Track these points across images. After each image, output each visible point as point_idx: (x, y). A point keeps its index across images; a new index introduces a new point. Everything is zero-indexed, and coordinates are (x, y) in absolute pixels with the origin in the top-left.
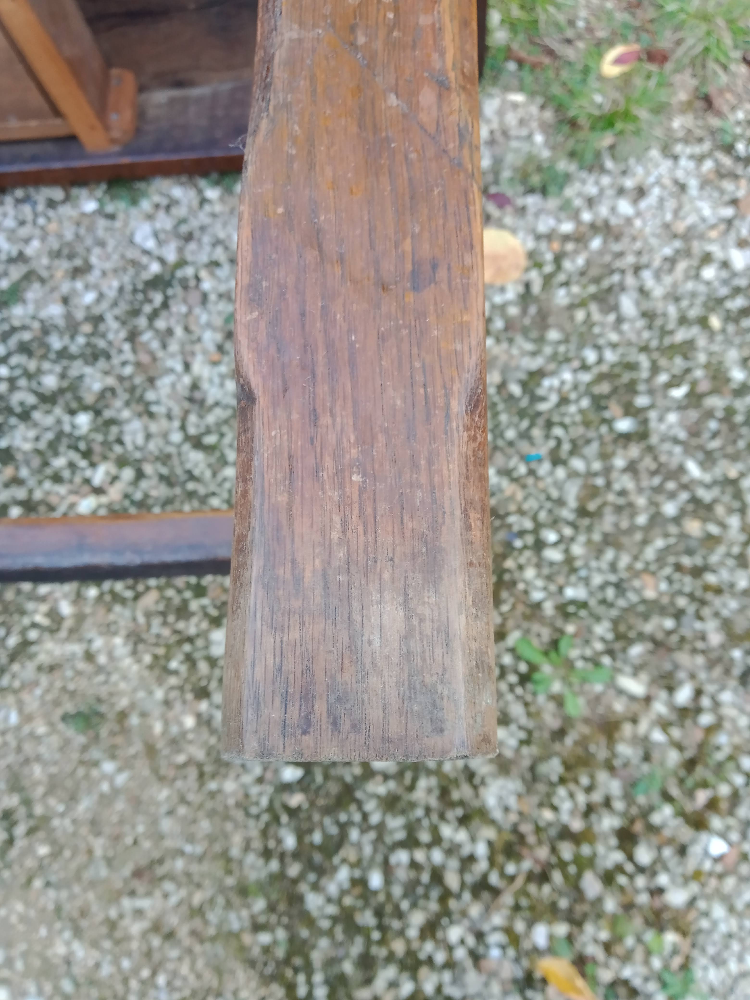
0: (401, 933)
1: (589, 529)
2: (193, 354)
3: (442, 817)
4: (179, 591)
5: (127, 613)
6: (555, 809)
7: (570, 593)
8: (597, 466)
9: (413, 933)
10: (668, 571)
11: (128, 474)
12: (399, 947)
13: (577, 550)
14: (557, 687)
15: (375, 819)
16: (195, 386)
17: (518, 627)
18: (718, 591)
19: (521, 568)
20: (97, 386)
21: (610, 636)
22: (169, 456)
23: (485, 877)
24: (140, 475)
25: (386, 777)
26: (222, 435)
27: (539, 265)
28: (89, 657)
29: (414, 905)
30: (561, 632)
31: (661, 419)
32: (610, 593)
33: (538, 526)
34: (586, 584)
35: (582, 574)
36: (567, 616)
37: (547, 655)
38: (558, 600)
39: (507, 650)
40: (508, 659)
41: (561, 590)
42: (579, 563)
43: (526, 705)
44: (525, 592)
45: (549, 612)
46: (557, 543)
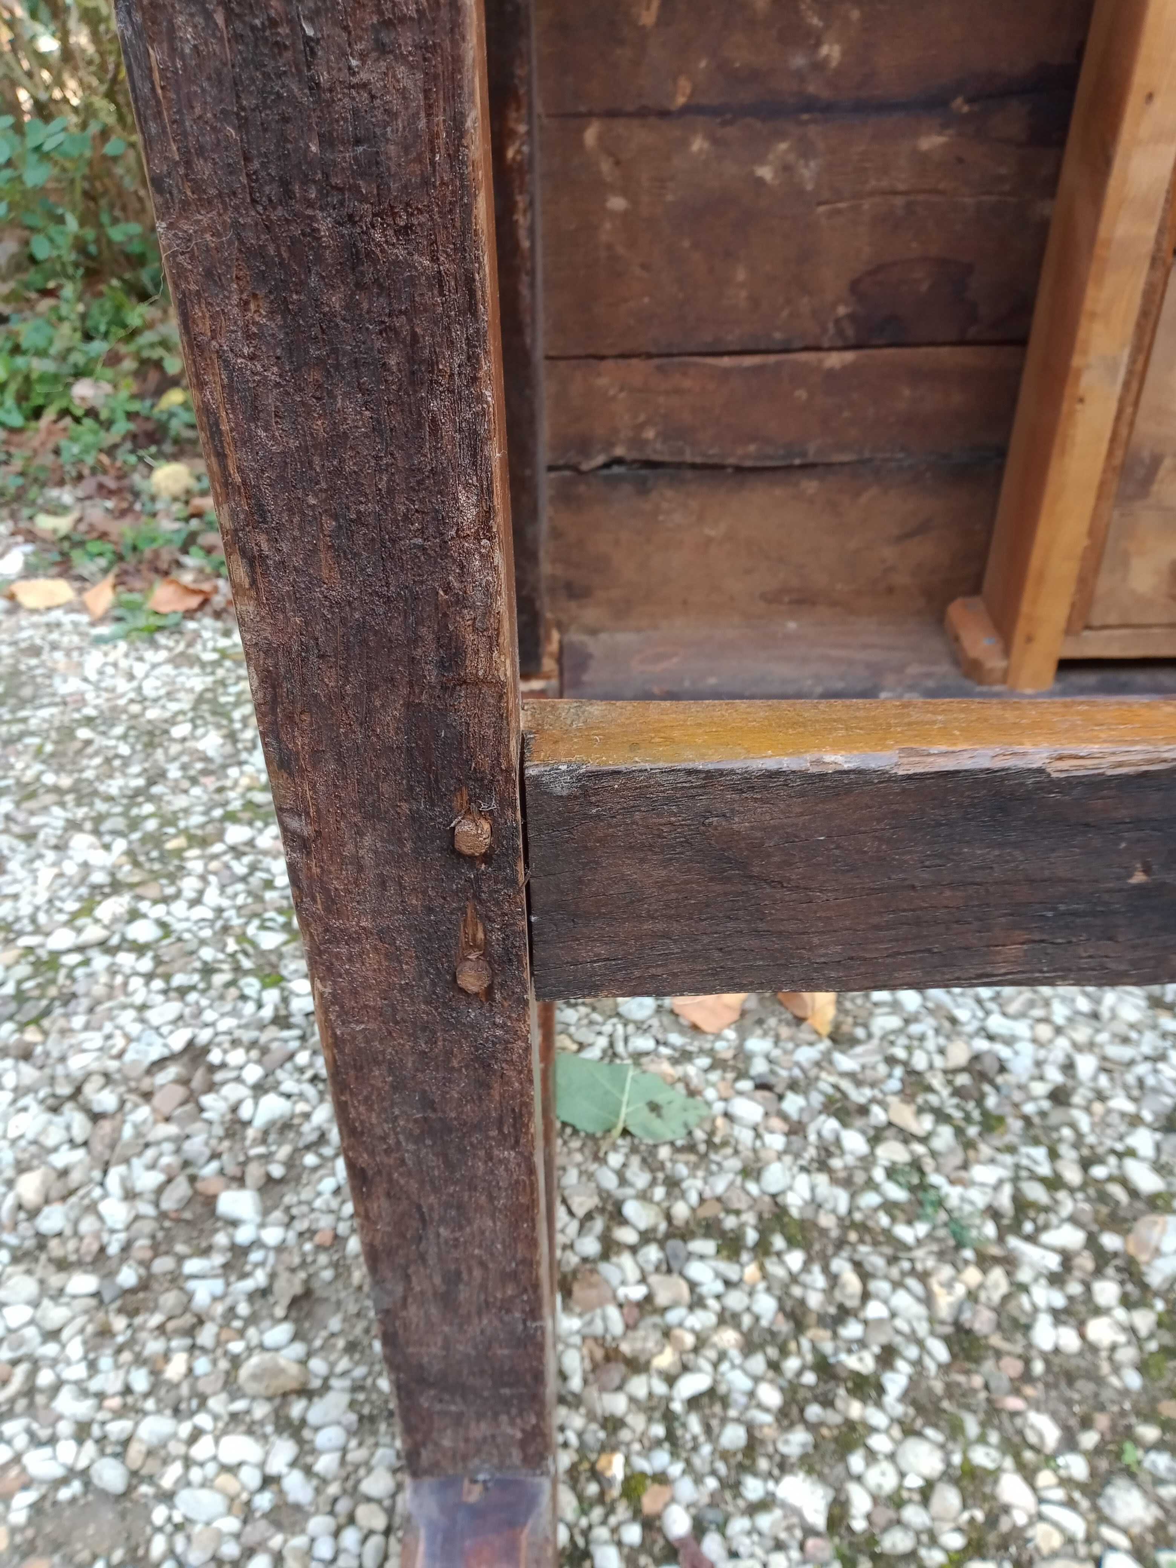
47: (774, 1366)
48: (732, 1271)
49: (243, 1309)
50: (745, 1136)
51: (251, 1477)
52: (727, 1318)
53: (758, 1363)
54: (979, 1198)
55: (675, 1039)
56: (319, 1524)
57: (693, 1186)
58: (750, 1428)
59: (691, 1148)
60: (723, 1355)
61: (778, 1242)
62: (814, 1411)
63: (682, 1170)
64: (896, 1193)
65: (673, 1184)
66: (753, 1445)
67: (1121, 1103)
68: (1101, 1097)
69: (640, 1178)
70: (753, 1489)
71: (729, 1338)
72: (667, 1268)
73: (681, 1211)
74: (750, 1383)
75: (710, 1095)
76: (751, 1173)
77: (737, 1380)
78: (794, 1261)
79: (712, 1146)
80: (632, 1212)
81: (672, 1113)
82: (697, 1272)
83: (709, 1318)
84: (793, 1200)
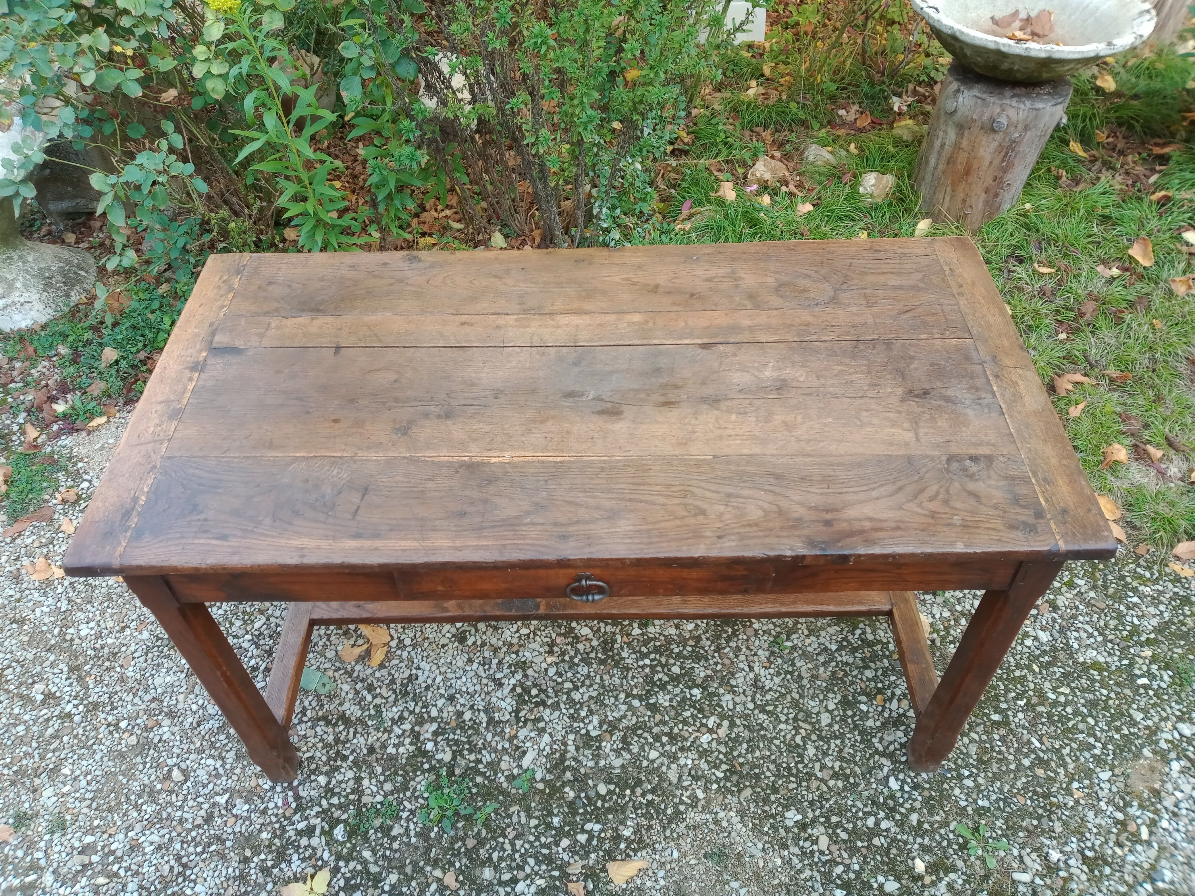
1: (986, 771)
2: (754, 662)
4: (763, 790)
5: (735, 799)
7: (980, 802)
8: (984, 737)
10: (1030, 794)
11: (726, 723)
13: (981, 780)
14: (980, 852)
16: (757, 679)
17: (954, 820)
18: (1059, 807)
19: (952, 788)
20: (702, 674)
21: (1004, 827)
22: (748, 715)
24: (732, 725)
26: (776, 707)
27: (937, 631)
28: (717, 822)
30: (979, 823)
31: (1015, 716)
32: (1001, 804)
33: (958, 768)
34: (988, 799)
35: (985, 793)
36: (980, 815)
37: (973, 834)
38: (974, 807)
39: (951, 831)
40: (951, 836)
41: (975, 801)
42: (983, 788)
43: (965, 861)
44: (956, 801)
45: (971, 812)
46: (969, 777)
47: (328, 752)
48: (326, 729)
50: (343, 694)
51: (212, 768)
52: (322, 740)
53: (324, 751)
54: (390, 715)
55: (337, 664)
56: (224, 778)
57: (326, 707)
58: (317, 765)
59: (329, 697)
60: (317, 749)
61: (340, 723)
62: (332, 763)
63: (325, 702)
64: (373, 712)
65: (322, 706)
66: (317, 768)
67: (442, 691)
68: (438, 688)
69: (314, 704)
70: (313, 777)
71: (320, 745)
72: (312, 728)
73: (320, 713)
74: (321, 755)
75: (339, 682)
76: (341, 704)
77: (318, 754)
78: (341, 728)
79: (334, 697)
80: (309, 713)
81: (327, 687)
82: (318, 729)
83: (317, 740)
84: (348, 712)
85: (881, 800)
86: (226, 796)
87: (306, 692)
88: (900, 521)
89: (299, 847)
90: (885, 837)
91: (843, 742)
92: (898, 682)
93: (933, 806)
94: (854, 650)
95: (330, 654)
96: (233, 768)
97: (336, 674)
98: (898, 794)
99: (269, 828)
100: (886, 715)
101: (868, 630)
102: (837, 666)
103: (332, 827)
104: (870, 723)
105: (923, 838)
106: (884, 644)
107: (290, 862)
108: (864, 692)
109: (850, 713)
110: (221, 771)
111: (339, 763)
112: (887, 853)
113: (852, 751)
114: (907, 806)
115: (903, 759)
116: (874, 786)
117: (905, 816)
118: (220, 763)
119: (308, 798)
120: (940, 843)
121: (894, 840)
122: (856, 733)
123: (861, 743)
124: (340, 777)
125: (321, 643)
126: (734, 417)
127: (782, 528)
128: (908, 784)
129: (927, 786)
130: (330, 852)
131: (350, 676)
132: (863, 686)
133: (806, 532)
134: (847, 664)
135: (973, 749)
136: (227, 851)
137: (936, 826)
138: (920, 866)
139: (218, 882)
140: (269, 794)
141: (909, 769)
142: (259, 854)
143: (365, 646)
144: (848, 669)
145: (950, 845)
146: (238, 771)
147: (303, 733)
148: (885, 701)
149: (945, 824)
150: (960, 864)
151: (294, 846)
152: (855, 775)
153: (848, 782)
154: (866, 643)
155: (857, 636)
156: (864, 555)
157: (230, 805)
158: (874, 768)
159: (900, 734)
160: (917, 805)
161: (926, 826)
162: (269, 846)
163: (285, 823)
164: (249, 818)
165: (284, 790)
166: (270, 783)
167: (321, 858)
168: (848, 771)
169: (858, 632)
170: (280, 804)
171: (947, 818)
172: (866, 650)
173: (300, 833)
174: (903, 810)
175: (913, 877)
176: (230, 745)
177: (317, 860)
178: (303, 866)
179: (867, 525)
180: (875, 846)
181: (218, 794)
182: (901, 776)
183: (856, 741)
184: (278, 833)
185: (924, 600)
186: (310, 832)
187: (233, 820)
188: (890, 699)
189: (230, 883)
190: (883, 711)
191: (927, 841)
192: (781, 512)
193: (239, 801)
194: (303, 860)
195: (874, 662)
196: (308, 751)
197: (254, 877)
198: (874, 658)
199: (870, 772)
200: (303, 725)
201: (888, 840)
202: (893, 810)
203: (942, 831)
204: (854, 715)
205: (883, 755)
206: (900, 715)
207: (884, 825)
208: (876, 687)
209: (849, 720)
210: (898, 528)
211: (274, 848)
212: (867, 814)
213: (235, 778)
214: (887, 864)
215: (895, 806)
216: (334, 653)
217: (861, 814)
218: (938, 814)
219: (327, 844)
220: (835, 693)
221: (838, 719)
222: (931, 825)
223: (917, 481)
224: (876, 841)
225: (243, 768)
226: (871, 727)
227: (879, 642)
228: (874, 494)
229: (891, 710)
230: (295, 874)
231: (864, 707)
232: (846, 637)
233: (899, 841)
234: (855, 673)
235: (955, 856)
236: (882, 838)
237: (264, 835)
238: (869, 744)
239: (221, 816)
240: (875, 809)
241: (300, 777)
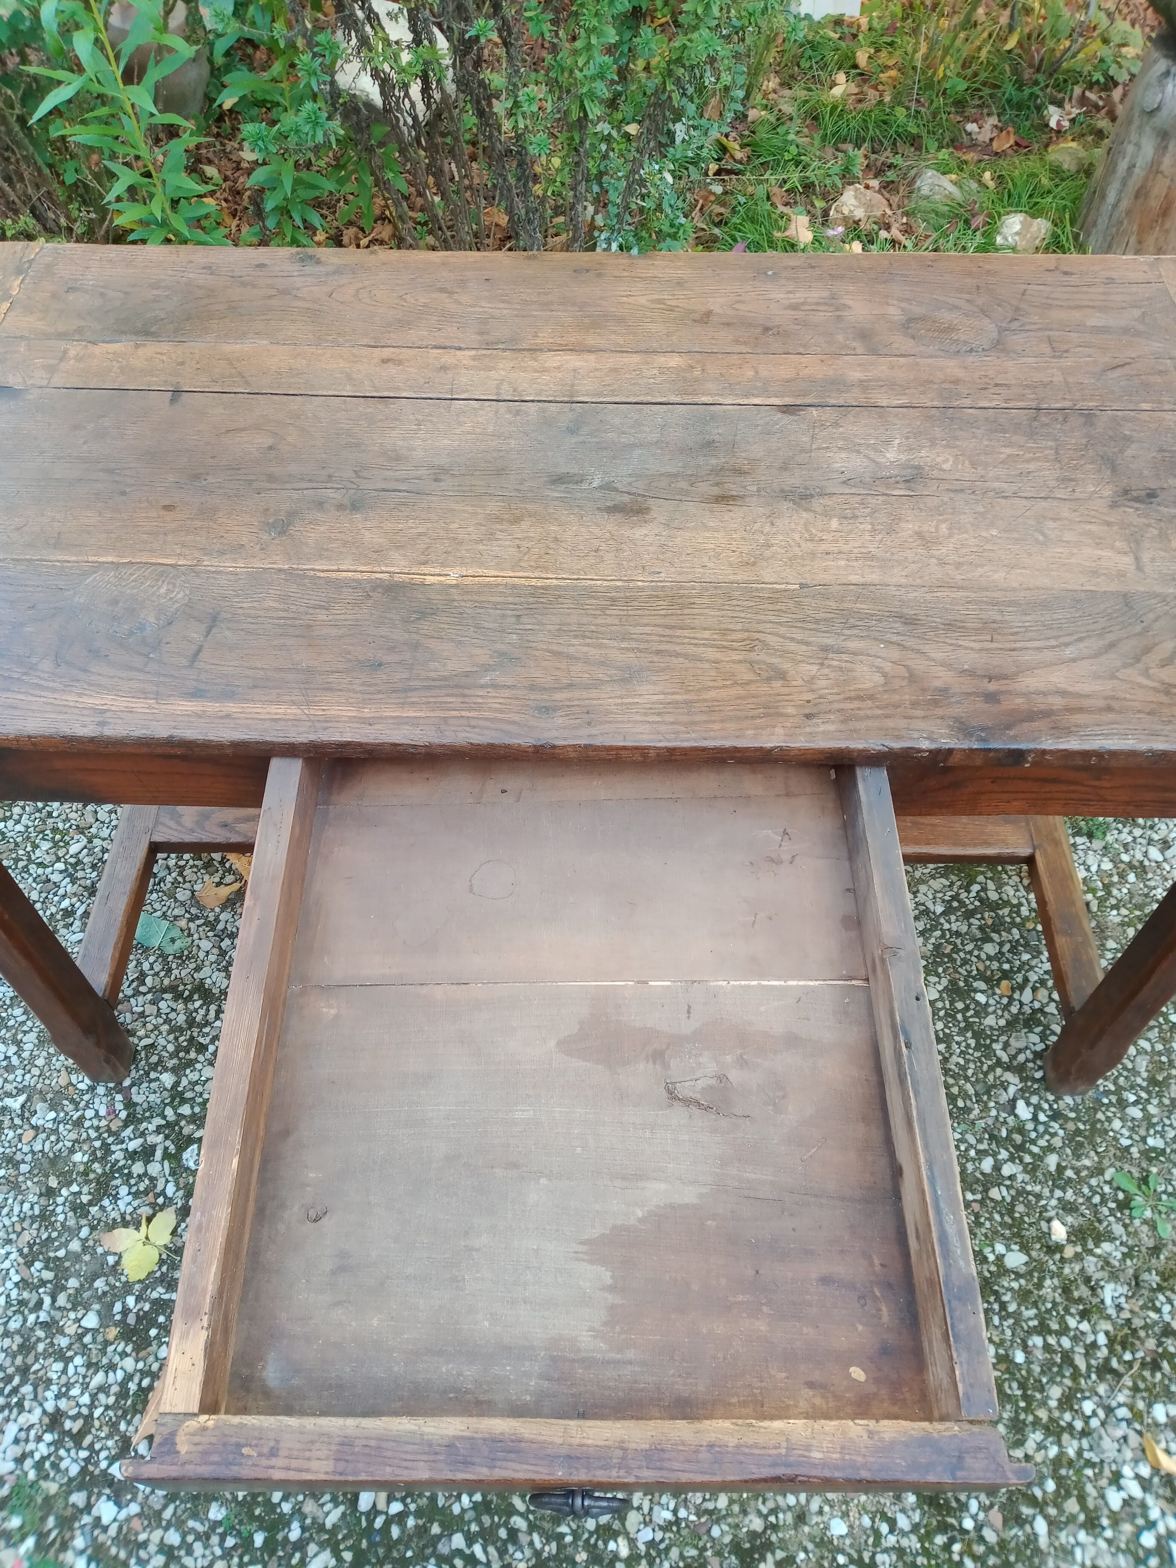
0: (1044, 1403)
1: (1160, 1095)
3: (1067, 1310)
6: (1158, 1311)
7: (1151, 1142)
8: (1159, 1047)
9: (1053, 1404)
12: (1043, 1414)
13: (1152, 1109)
14: (1148, 1214)
15: (1012, 1308)
17: (1112, 1165)
19: (1109, 1120)
23: (1107, 1360)
25: (1018, 1276)
27: (1093, 891)
29: (1052, 1381)
30: (1148, 1171)
33: (1119, 1089)
34: (1162, 1137)
35: (1159, 1128)
36: (1150, 1160)
37: (1139, 1188)
38: (1142, 1147)
39: (1106, 1182)
40: (1107, 1189)
41: (1144, 1140)
42: (1155, 1120)
43: (1125, 1226)
44: (1115, 1139)
45: (1136, 1155)
46: (1136, 1103)
47: (176, 1039)
48: (174, 1006)
49: (8, 1002)
50: (202, 955)
52: (167, 1021)
53: (171, 1037)
55: (194, 911)
56: (19, 1072)
57: (175, 972)
58: (160, 1057)
59: (180, 958)
60: (161, 1033)
62: (182, 1054)
63: (174, 966)
65: (170, 970)
66: (160, 1061)
69: (157, 967)
70: (153, 1075)
71: (165, 1028)
72: (153, 1002)
73: (166, 982)
74: (166, 1043)
75: (196, 936)
76: (198, 969)
77: (162, 1042)
78: (197, 1004)
79: (188, 958)
80: (149, 981)
81: (178, 944)
82: (163, 1005)
83: (160, 1021)
84: (208, 981)
85: (1004, 1133)
86: (22, 1099)
87: (146, 950)
88: (1113, 698)
89: (130, 1175)
90: (1008, 1188)
91: (948, 1047)
92: (1033, 963)
93: (1081, 1145)
94: (969, 915)
95: (182, 895)
96: (33, 1058)
97: (191, 925)
98: (1030, 1126)
99: (85, 1147)
100: (1014, 1010)
101: (991, 885)
102: (943, 936)
103: (181, 1149)
104: (990, 1021)
105: (1064, 1190)
106: (1014, 906)
107: (116, 1198)
108: (982, 976)
109: (960, 1005)
110: (15, 1061)
111: (193, 1055)
112: (1011, 1211)
113: (962, 1062)
114: (1042, 1143)
115: (1039, 1075)
116: (994, 1113)
117: (1039, 1158)
118: (13, 1049)
119: (145, 1105)
120: (1089, 1199)
121: (1021, 1192)
122: (969, 1034)
123: (975, 1049)
124: (194, 1076)
125: (169, 879)
126: (834, 524)
127: (914, 704)
128: (1044, 1111)
129: (1073, 1115)
130: (177, 1184)
131: (213, 929)
132: (981, 968)
133: (956, 711)
134: (958, 934)
135: (1142, 1064)
136: (21, 1179)
137: (1084, 1173)
138: (1059, 1232)
139: (7, 1222)
140: (86, 1097)
141: (1047, 1089)
142: (69, 1184)
143: (237, 886)
144: (958, 941)
145: (1104, 1201)
146: (40, 1062)
147: (140, 1009)
148: (1013, 990)
149: (1099, 1171)
150: (1118, 1229)
151: (122, 1175)
152: (966, 1096)
153: (955, 1106)
154: (986, 904)
155: (973, 894)
156: (1051, 752)
157: (26, 1112)
158: (994, 1086)
159: (1034, 1038)
160: (1057, 1142)
161: (1069, 1173)
162: (85, 1173)
163: (110, 1140)
164: (56, 1131)
165: (109, 1093)
166: (87, 1081)
167: (163, 1193)
168: (955, 1090)
169: (975, 888)
170: (103, 1112)
171: (1100, 1162)
172: (986, 915)
173: (132, 1156)
174: (1035, 1149)
175: (1049, 1247)
176: (29, 1023)
177: (157, 1196)
178: (135, 1203)
179: (1057, 702)
180: (992, 1200)
181: (9, 1095)
182: (1034, 1100)
183: (968, 1046)
184: (99, 1154)
185: (1074, 845)
186: (147, 1154)
187: (31, 1133)
188: (1021, 988)
189: (26, 1224)
190: (1010, 1004)
191: (1069, 1195)
192: (912, 678)
193: (40, 1106)
194: (136, 1195)
195: (998, 932)
196: (147, 1036)
197: (61, 1218)
198: (998, 926)
199: (988, 1092)
200: (141, 999)
201: (1013, 1192)
202: (1021, 1148)
203: (1094, 1182)
204: (967, 1008)
205: (1008, 1068)
206: (1034, 1011)
207: (1007, 1170)
208: (1000, 969)
209: (959, 1016)
210: (1109, 709)
211: (92, 1176)
212: (982, 1154)
213: (36, 1071)
214: (1010, 1227)
215: (1024, 1142)
216: (188, 893)
217: (972, 1153)
218: (1087, 1156)
219: (173, 1173)
220: (938, 975)
221: (942, 1013)
222: (1077, 1172)
223: (1140, 634)
224: (994, 1193)
225: (49, 1057)
226: (991, 1028)
227: (1007, 903)
228: (1069, 652)
229: (1021, 1004)
230: (123, 1216)
231: (981, 998)
232: (958, 894)
233: (1029, 1193)
234: (969, 948)
235: (1111, 1219)
236: (1003, 1189)
237: (78, 1157)
238: (988, 1052)
239: (13, 1127)
240: (994, 1146)
241: (133, 1073)
